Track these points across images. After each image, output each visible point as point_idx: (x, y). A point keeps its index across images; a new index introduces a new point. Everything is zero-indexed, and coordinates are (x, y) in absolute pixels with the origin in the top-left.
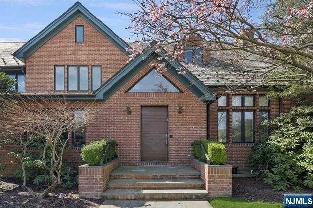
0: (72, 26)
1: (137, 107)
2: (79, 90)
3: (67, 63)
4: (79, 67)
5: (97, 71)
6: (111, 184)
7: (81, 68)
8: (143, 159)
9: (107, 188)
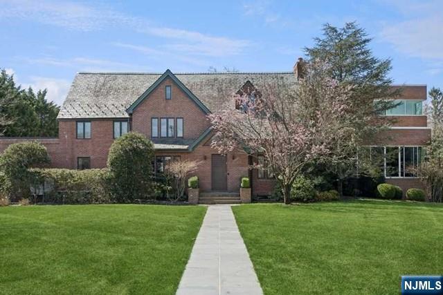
0: (162, 86)
1: (209, 155)
2: (168, 137)
3: (160, 116)
4: (167, 119)
5: (180, 122)
6: (201, 198)
7: (169, 120)
8: (213, 189)
9: (199, 200)
